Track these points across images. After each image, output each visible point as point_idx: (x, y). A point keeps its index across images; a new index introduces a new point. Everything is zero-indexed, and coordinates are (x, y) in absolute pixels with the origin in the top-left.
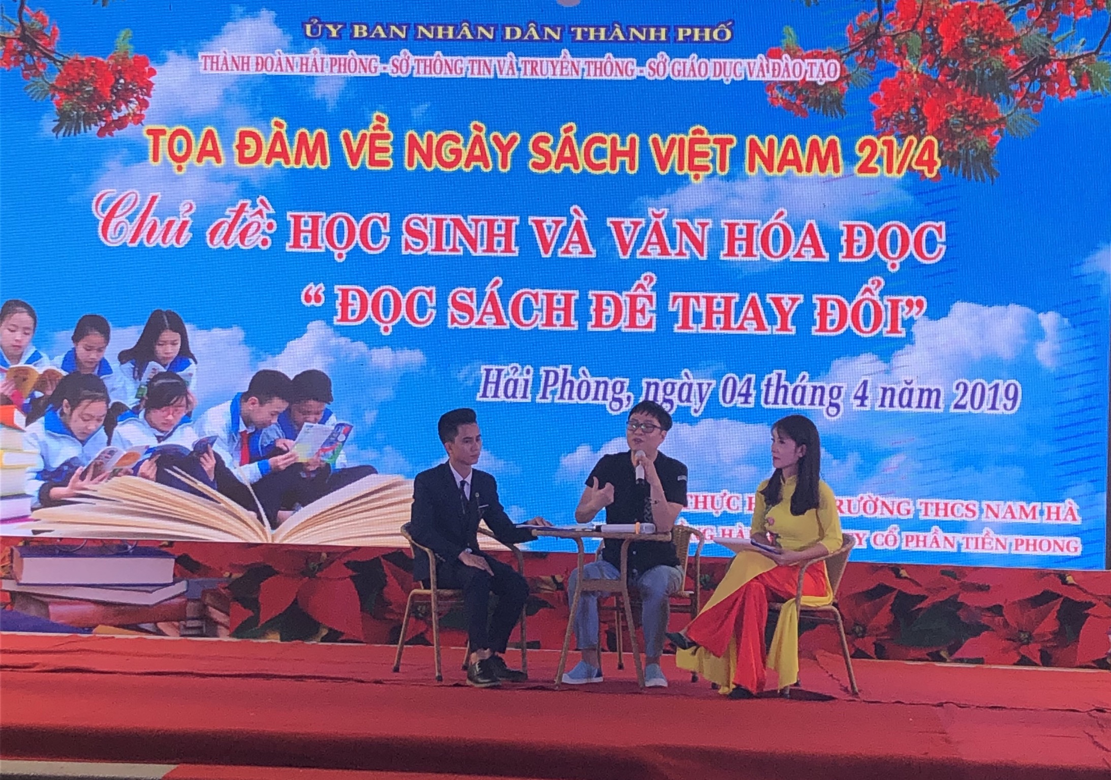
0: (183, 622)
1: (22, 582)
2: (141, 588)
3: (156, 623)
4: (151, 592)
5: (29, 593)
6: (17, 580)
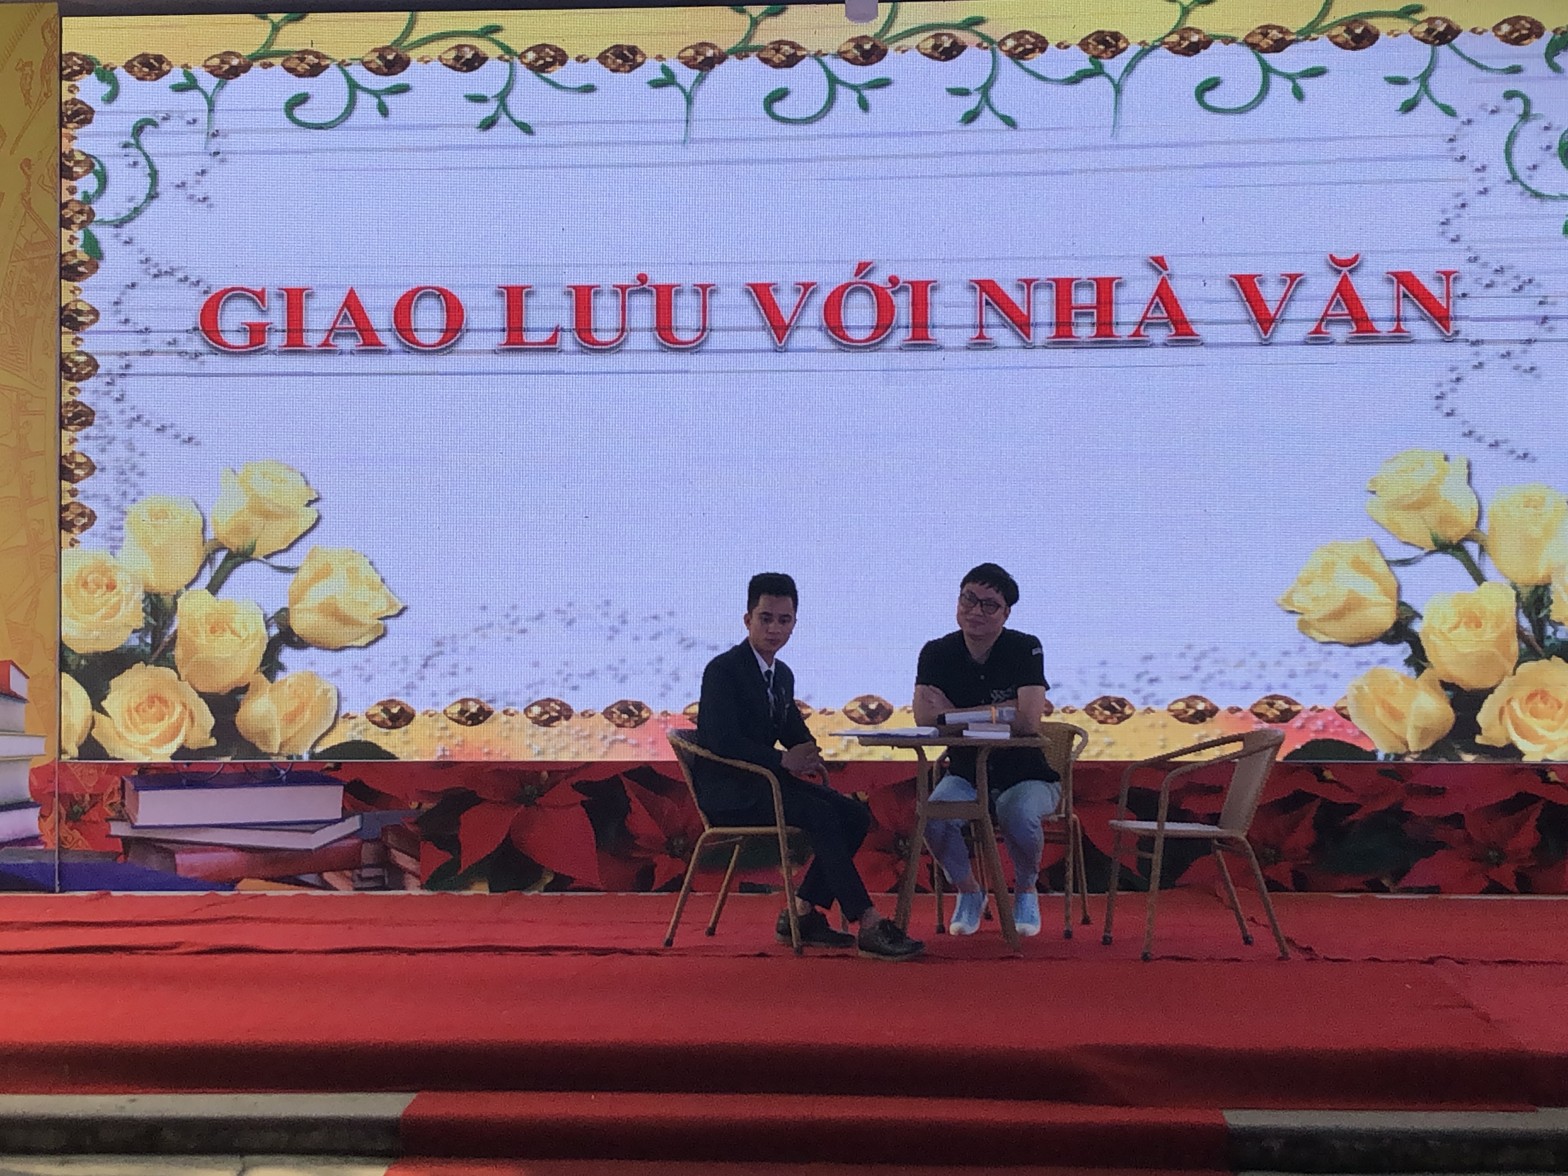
0: (357, 871)
1: (137, 824)
2: (298, 827)
3: (320, 874)
4: (313, 832)
5: (149, 839)
6: (131, 822)
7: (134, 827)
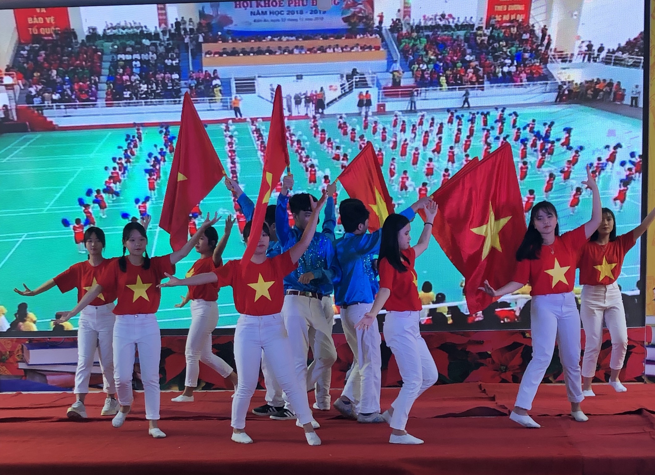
1: (30, 363)
5: (35, 370)
6: (27, 363)
7: (29, 365)
